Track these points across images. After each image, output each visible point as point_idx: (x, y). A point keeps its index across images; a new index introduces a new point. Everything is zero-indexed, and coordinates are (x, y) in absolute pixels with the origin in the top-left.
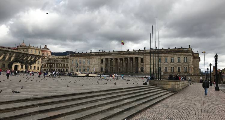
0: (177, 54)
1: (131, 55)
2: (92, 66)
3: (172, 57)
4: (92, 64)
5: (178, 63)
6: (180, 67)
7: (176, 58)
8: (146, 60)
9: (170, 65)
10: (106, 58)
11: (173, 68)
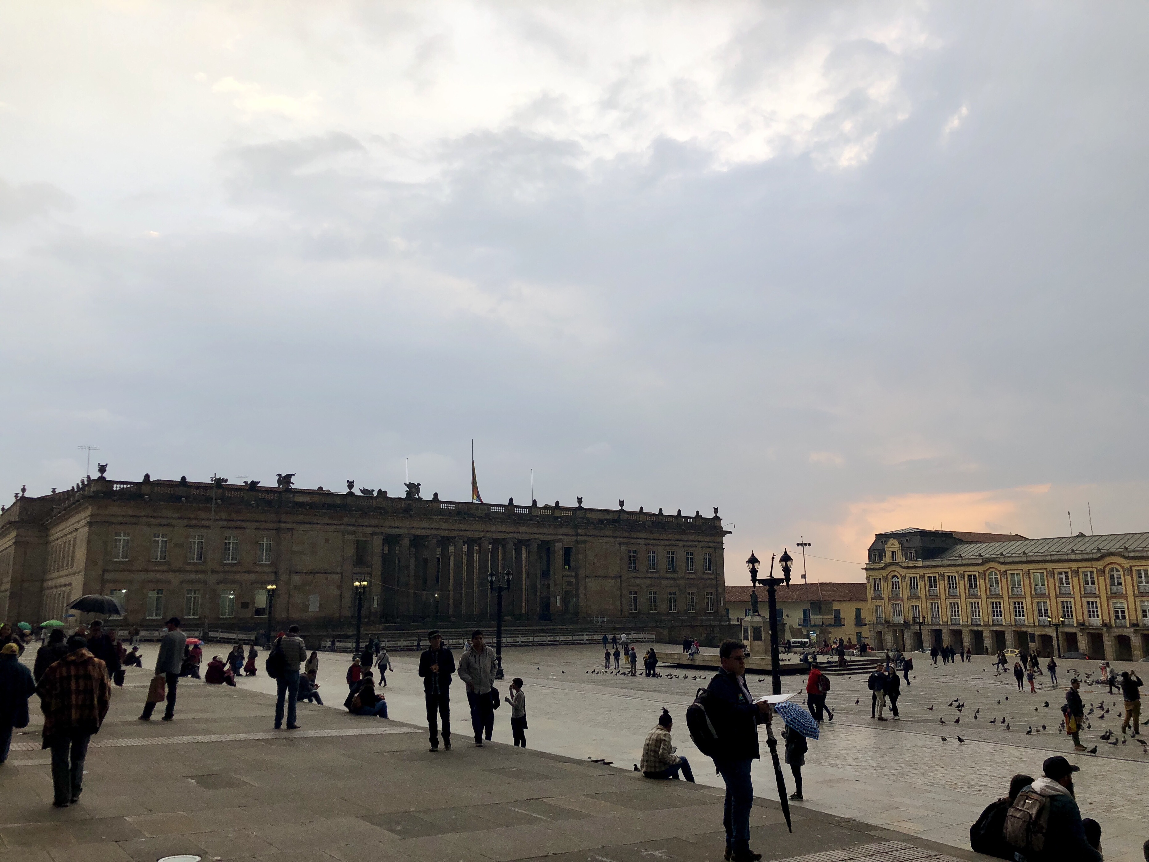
0: (685, 537)
1: (523, 529)
2: (296, 579)
3: (668, 549)
4: (299, 568)
5: (687, 576)
6: (695, 590)
7: (681, 554)
8: (586, 557)
9: (664, 582)
10: (388, 531)
11: (674, 593)
